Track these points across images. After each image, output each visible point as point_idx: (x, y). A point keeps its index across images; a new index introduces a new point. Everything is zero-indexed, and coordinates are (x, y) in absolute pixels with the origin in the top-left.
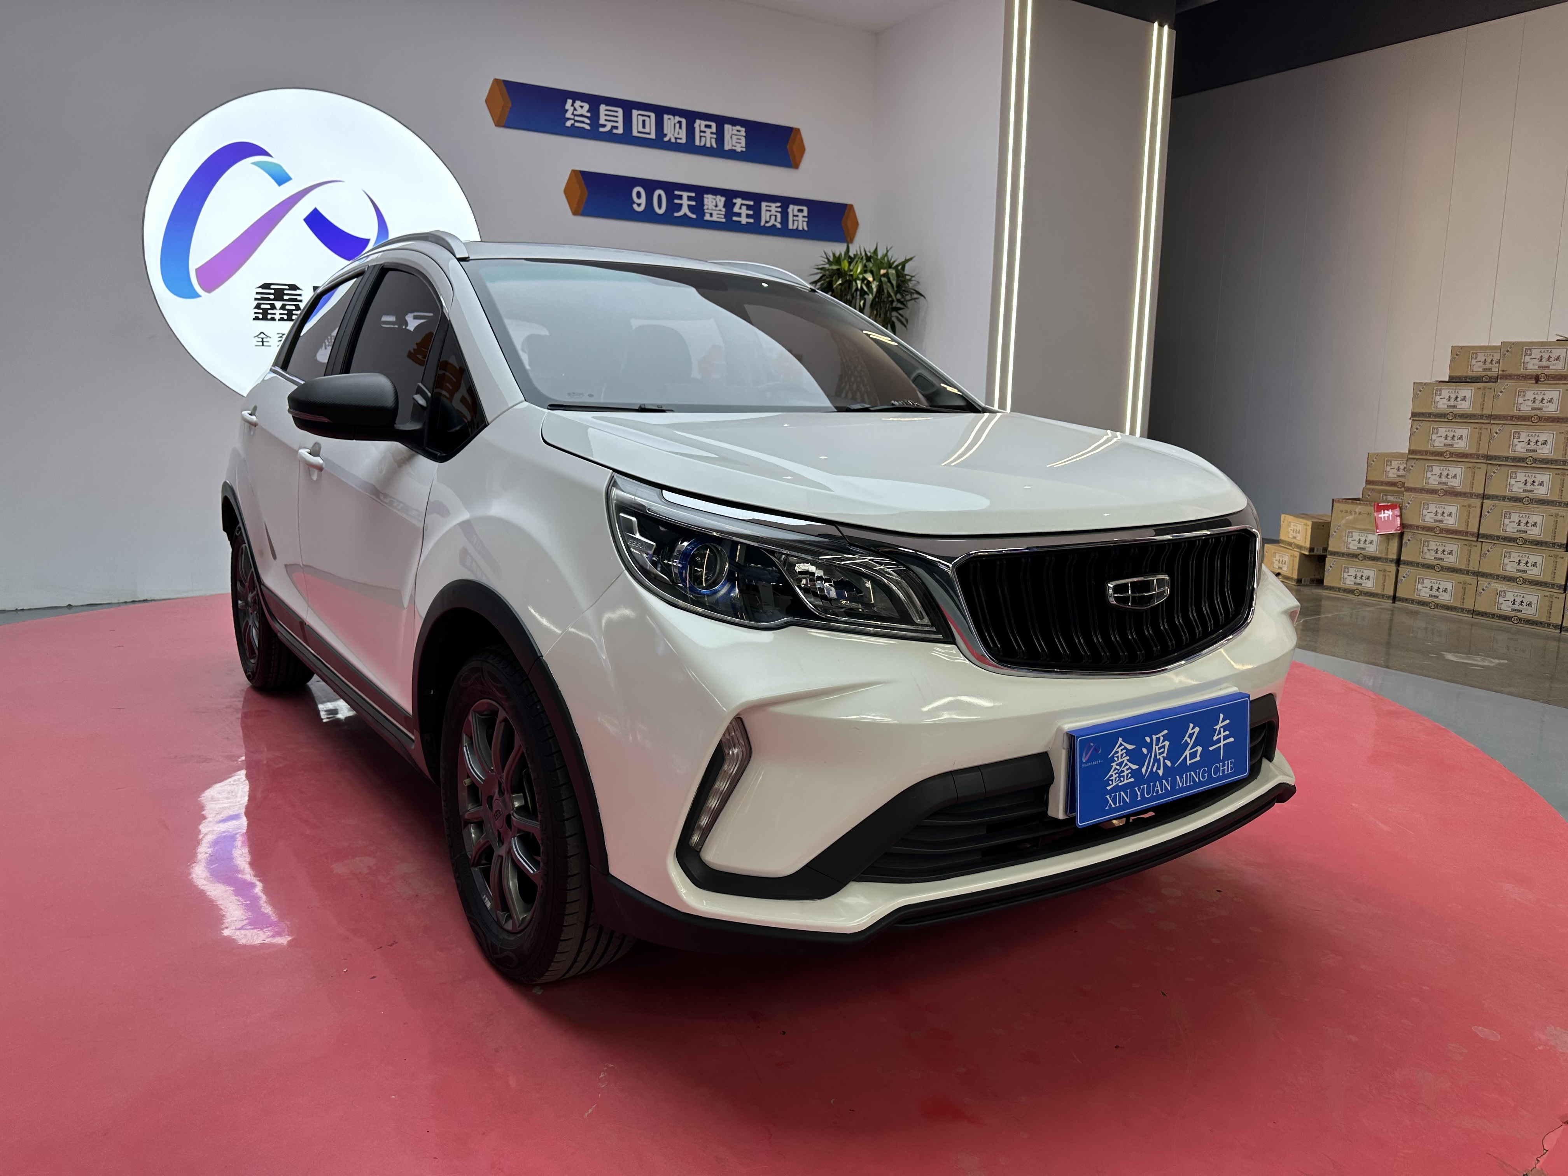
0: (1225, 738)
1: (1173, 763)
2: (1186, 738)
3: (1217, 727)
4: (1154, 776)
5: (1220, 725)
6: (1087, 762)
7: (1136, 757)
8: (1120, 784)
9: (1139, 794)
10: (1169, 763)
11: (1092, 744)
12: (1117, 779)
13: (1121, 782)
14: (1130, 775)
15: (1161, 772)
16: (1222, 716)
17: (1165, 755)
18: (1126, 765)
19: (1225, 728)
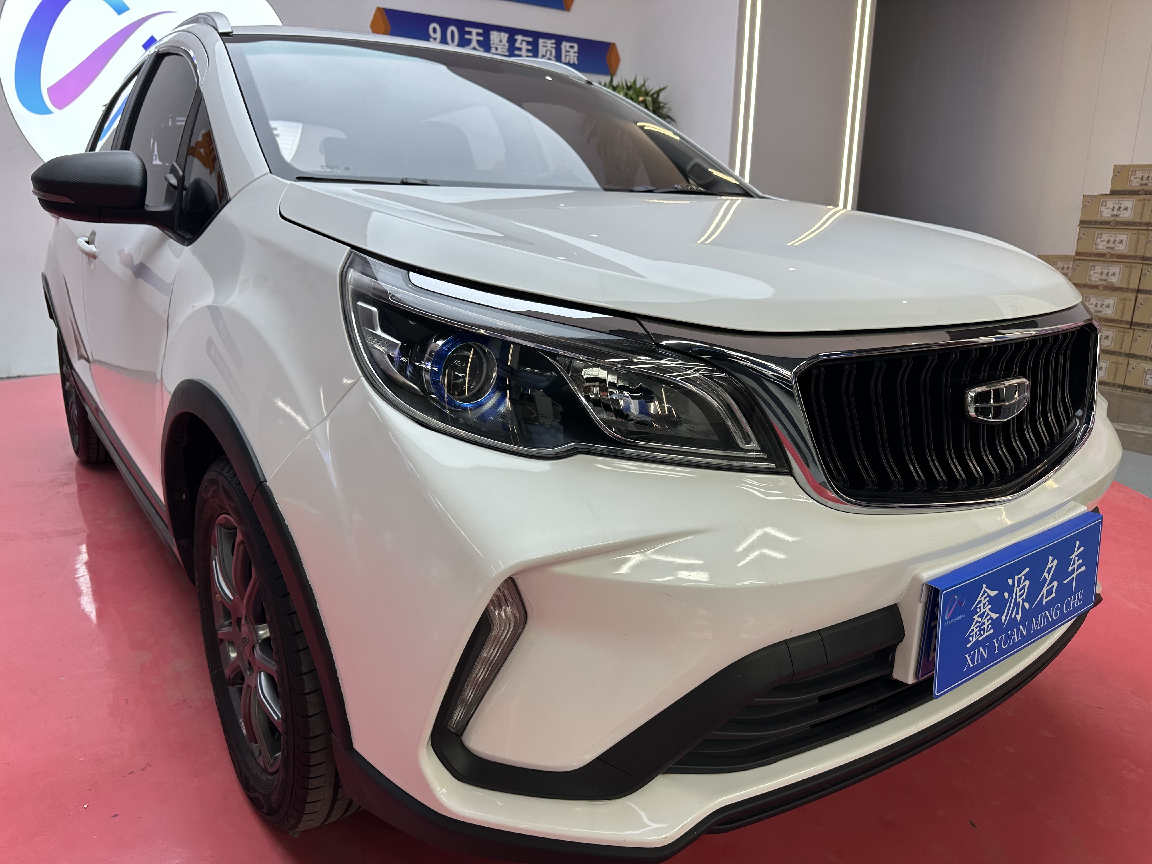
0: (1079, 567)
1: (1030, 606)
2: (1046, 574)
3: (1073, 556)
4: (1013, 623)
5: (1076, 553)
6: (949, 619)
7: (998, 605)
8: (980, 639)
9: (997, 646)
10: (1027, 605)
11: (956, 597)
12: (978, 633)
13: (982, 635)
14: (990, 626)
15: (1019, 617)
16: (1078, 543)
17: (1024, 597)
18: (988, 614)
19: (1079, 556)
